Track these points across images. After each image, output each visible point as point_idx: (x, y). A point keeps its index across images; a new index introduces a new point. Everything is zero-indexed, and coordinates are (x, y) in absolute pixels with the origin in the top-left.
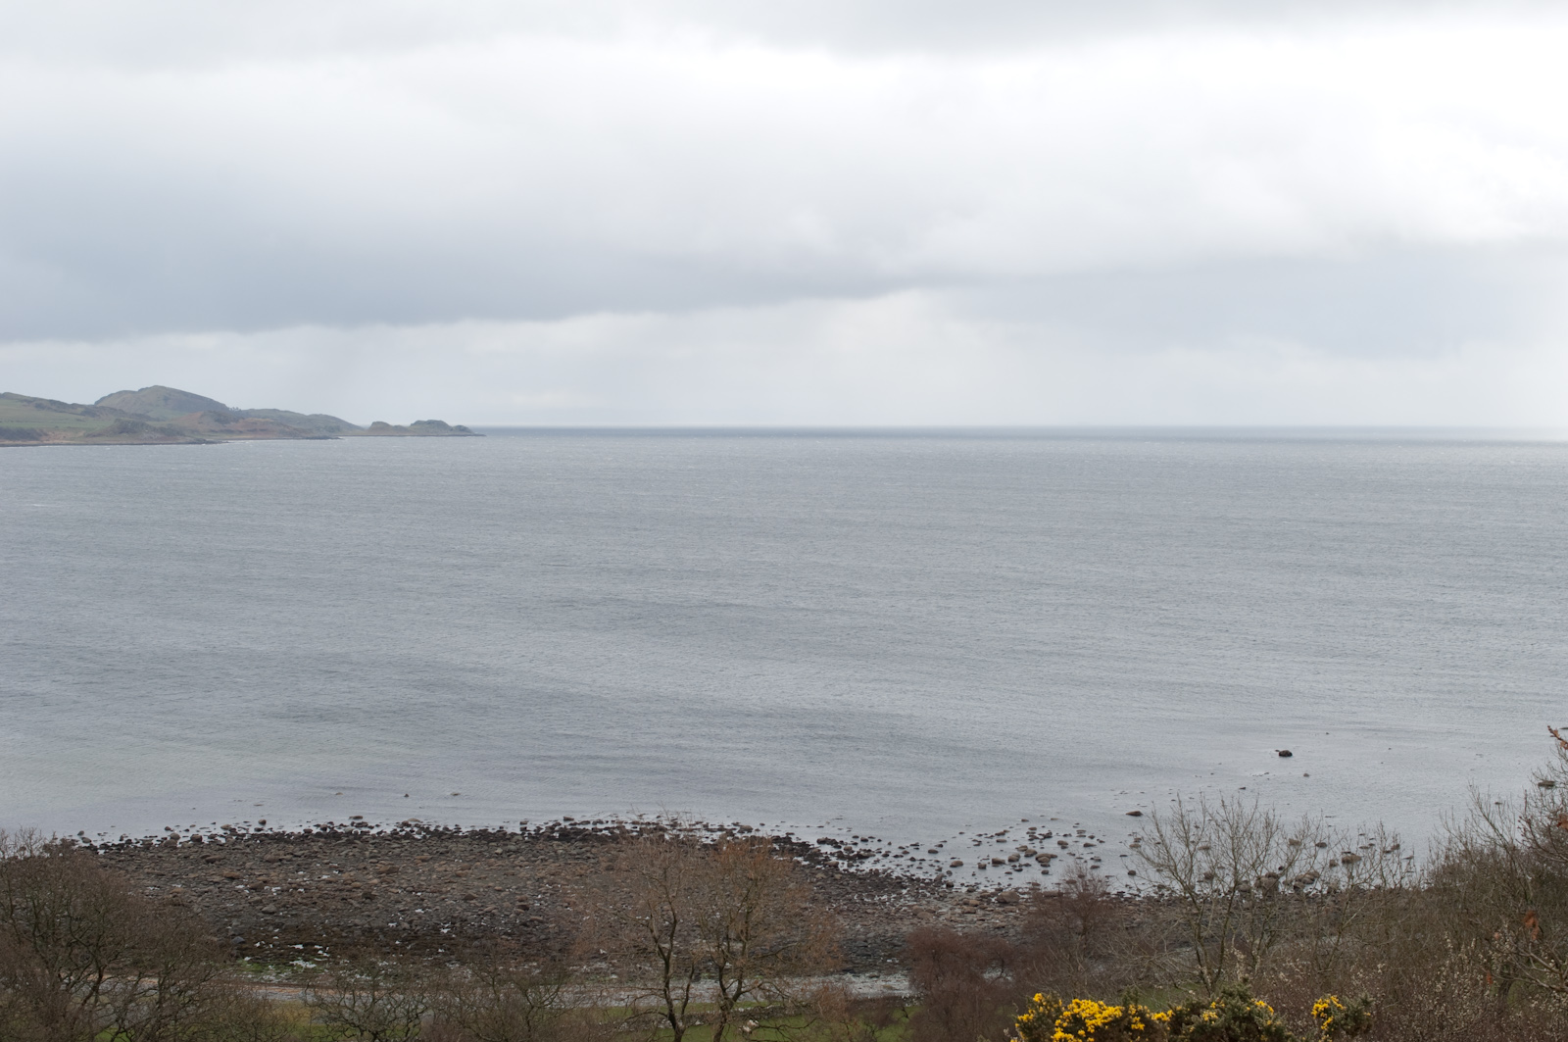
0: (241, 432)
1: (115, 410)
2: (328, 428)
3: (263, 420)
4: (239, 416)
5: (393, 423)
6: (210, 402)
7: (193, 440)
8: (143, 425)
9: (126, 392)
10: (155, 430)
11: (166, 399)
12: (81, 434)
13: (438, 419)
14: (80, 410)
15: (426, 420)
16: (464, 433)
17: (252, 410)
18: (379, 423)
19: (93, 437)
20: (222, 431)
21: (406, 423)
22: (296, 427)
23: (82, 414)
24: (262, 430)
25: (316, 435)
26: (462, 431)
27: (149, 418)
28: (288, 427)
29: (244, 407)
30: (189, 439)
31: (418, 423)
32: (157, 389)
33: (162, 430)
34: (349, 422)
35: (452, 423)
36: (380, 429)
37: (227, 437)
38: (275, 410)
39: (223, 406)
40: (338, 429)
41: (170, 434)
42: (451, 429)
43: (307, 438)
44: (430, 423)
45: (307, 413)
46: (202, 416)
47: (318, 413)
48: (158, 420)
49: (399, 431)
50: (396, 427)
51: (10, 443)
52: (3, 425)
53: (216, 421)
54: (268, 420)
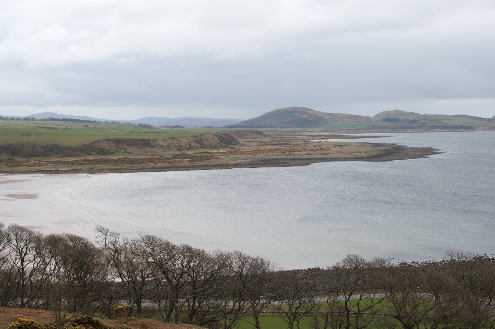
12: (487, 128)
14: (487, 120)
19: (491, 129)
51: (465, 130)
52: (463, 125)
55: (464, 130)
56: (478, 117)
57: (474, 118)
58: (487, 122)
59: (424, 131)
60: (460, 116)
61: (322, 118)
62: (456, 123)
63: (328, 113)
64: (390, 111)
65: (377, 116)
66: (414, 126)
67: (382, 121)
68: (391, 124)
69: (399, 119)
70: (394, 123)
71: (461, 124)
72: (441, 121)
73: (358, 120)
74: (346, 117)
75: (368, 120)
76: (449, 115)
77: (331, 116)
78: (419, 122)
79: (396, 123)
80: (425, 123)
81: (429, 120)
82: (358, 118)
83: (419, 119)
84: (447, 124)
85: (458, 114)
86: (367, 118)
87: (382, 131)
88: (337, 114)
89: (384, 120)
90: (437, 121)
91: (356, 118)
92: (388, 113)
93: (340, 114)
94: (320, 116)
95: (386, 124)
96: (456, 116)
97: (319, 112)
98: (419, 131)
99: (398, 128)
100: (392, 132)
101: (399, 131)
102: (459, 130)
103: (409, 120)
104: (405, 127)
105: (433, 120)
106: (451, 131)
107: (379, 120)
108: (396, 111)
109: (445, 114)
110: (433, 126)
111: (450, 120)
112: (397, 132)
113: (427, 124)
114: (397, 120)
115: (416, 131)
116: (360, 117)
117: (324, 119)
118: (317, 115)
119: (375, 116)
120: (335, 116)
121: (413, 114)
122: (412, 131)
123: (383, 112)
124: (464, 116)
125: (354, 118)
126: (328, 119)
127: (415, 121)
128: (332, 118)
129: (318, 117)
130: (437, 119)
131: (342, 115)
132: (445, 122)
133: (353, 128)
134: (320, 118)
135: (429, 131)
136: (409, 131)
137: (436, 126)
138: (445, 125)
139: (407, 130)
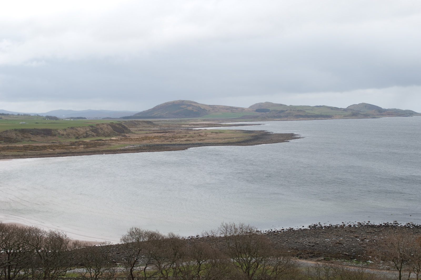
0: (385, 115)
1: (352, 109)
2: (410, 113)
3: (391, 112)
4: (385, 110)
6: (377, 107)
7: (372, 117)
8: (359, 113)
9: (355, 105)
10: (362, 115)
11: (365, 106)
12: (342, 116)
14: (342, 110)
17: (389, 109)
19: (346, 117)
20: (380, 115)
22: (401, 113)
24: (391, 114)
25: (406, 116)
27: (361, 112)
28: (398, 113)
29: (387, 108)
30: (371, 117)
32: (363, 104)
33: (364, 115)
37: (382, 116)
38: (395, 109)
39: (381, 108)
40: (412, 114)
41: (366, 116)
43: (404, 116)
45: (404, 109)
46: (375, 111)
47: (407, 109)
48: (363, 112)
52: (322, 114)
53: (379, 112)
54: (393, 111)
55: (323, 118)
56: (335, 108)
57: (332, 108)
58: (343, 112)
59: (290, 120)
60: (320, 106)
61: (204, 110)
62: (317, 112)
63: (210, 105)
64: (262, 103)
65: (251, 107)
66: (282, 115)
67: (255, 111)
68: (262, 114)
69: (269, 110)
70: (265, 113)
71: (321, 113)
72: (304, 111)
73: (235, 111)
74: (225, 108)
75: (243, 111)
76: (311, 105)
77: (212, 108)
78: (286, 112)
79: (266, 113)
80: (291, 113)
81: (294, 110)
82: (235, 109)
83: (286, 109)
84: (309, 113)
85: (319, 105)
86: (243, 109)
87: (254, 120)
88: (217, 106)
89: (257, 111)
90: (301, 111)
91: (233, 109)
92: (260, 105)
93: (219, 106)
94: (203, 108)
95: (258, 114)
96: (317, 106)
97: (202, 104)
98: (286, 120)
99: (268, 117)
100: (263, 120)
101: (269, 119)
102: (319, 118)
103: (278, 110)
104: (274, 116)
105: (297, 110)
106: (312, 119)
107: (252, 111)
108: (267, 103)
109: (307, 105)
110: (297, 115)
111: (312, 110)
112: (267, 120)
113: (292, 114)
114: (268, 110)
115: (283, 120)
116: (237, 108)
117: (206, 110)
118: (200, 107)
119: (249, 108)
120: (216, 107)
121: (281, 105)
122: (280, 120)
123: (257, 104)
124: (323, 106)
125: (231, 109)
126: (209, 111)
127: (282, 111)
128: (213, 109)
129: (201, 109)
130: (301, 109)
131: (221, 107)
132: (307, 111)
133: (231, 118)
134: (203, 109)
135: (294, 120)
136: (277, 120)
137: (300, 115)
138: (308, 114)
139: (276, 119)
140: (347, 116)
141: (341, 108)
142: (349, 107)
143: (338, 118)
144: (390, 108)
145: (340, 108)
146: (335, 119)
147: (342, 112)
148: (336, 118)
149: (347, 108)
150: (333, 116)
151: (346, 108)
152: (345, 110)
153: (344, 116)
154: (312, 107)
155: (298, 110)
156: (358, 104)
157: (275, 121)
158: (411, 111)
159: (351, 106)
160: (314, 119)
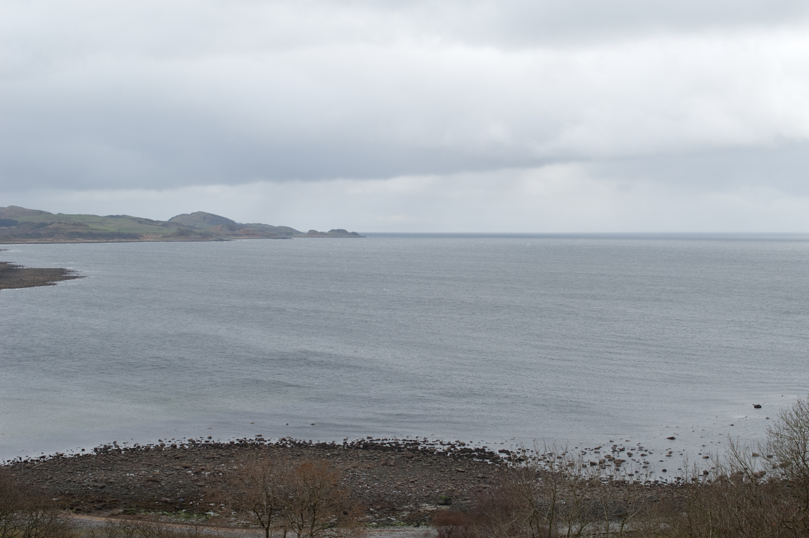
0: (241, 235)
1: (178, 224)
2: (287, 233)
3: (253, 229)
4: (241, 226)
5: (319, 231)
6: (227, 220)
7: (216, 239)
8: (191, 231)
9: (184, 215)
10: (197, 234)
11: (204, 218)
12: (160, 236)
13: (342, 229)
14: (160, 224)
15: (336, 229)
16: (356, 236)
17: (248, 224)
18: (312, 231)
19: (166, 238)
20: (232, 235)
21: (326, 230)
22: (270, 233)
23: (161, 226)
24: (252, 234)
25: (280, 237)
26: (355, 235)
27: (195, 228)
28: (266, 233)
29: (244, 222)
30: (214, 239)
31: (332, 231)
32: (200, 213)
33: (201, 234)
34: (298, 230)
35: (350, 230)
36: (313, 234)
37: (234, 238)
38: (260, 224)
39: (233, 222)
40: (291, 234)
41: (205, 236)
42: (349, 234)
43: (275, 238)
44: (339, 231)
45: (276, 225)
46: (222, 227)
47: (282, 225)
48: (200, 229)
49: (323, 235)
50: (321, 233)
51: (125, 240)
52: (122, 231)
53: (229, 229)
54: (255, 229)
55: (123, 240)
56: (147, 220)
57: (140, 221)
58: (161, 228)
59: (58, 242)
60: (118, 217)
62: (111, 228)
66: (42, 232)
68: (3, 230)
69: (17, 222)
70: (8, 228)
71: (119, 230)
72: (86, 225)
76: (100, 215)
78: (50, 226)
79: (11, 227)
80: (60, 229)
81: (65, 223)
83: (50, 222)
84: (96, 229)
85: (114, 214)
90: (80, 224)
96: (111, 217)
98: (49, 242)
99: (15, 236)
100: (4, 242)
101: (17, 241)
102: (116, 240)
103: (33, 223)
104: (27, 234)
105: (72, 223)
106: (102, 241)
108: (12, 208)
109: (92, 214)
110: (72, 233)
111: (101, 223)
112: (12, 242)
113: (62, 230)
114: (14, 223)
115: (44, 242)
121: (41, 212)
122: (38, 242)
124: (124, 217)
127: (43, 225)
130: (80, 221)
132: (92, 226)
135: (65, 242)
136: (33, 242)
137: (77, 233)
138: (93, 231)
139: (30, 239)
140: (169, 237)
141: (158, 222)
142: (172, 218)
143: (152, 240)
144: (250, 223)
145: (155, 220)
146: (146, 241)
147: (159, 229)
148: (148, 240)
149: (170, 220)
150: (143, 236)
151: (168, 220)
152: (165, 224)
153: (164, 237)
154: (102, 217)
155: (74, 223)
156: (190, 214)
157: (28, 243)
158: (290, 228)
159: (177, 216)
160: (105, 240)
